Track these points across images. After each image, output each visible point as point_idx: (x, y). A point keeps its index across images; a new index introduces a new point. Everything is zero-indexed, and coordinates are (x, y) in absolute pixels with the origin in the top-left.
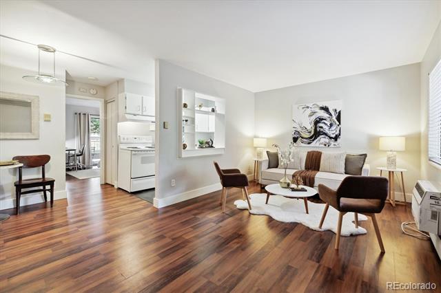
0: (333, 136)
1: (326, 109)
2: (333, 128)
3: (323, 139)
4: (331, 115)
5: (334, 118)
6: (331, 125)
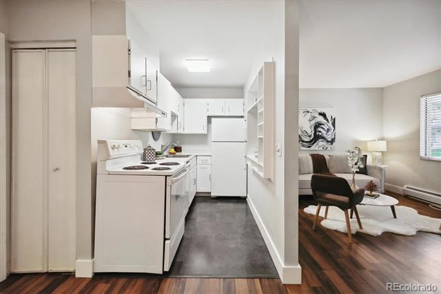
0: (330, 140)
1: (323, 115)
2: (330, 133)
3: (321, 143)
4: (328, 121)
5: (331, 123)
6: (328, 130)
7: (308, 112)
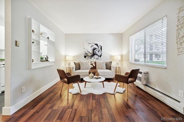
0: (99, 55)
1: (97, 45)
2: (99, 52)
3: (96, 57)
4: (99, 47)
5: (100, 48)
6: (99, 51)
7: (90, 43)
